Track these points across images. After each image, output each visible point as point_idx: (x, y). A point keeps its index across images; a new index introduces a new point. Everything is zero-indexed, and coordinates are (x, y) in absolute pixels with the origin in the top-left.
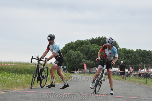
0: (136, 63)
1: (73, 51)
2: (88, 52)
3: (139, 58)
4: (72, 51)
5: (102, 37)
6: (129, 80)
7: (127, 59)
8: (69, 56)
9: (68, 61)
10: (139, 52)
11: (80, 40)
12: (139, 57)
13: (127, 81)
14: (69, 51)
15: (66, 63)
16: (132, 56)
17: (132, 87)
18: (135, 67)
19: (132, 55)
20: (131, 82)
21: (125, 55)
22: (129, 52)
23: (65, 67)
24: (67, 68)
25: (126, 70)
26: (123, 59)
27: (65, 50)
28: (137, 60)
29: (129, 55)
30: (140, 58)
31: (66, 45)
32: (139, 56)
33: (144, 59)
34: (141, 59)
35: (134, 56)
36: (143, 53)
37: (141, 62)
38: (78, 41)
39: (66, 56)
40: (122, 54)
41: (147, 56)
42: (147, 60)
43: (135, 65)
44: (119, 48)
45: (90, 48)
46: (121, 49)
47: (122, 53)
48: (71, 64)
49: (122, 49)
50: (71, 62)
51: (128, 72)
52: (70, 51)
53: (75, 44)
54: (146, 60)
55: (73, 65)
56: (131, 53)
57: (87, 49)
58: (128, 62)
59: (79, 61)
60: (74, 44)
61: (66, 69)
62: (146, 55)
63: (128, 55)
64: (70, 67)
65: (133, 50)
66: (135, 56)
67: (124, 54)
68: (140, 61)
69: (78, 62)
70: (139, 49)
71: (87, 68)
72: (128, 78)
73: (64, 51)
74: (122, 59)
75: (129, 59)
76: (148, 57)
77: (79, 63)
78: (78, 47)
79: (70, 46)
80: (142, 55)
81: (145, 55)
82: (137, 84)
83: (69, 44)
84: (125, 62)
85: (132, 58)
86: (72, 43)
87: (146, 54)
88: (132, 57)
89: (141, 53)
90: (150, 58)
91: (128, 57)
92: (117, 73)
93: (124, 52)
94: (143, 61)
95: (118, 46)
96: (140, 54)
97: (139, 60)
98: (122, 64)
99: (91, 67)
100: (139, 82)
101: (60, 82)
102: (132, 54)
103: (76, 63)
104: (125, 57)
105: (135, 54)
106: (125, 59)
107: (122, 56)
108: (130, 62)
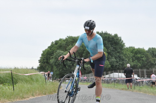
0: (149, 66)
1: (62, 52)
2: (83, 53)
4: (60, 51)
5: (102, 32)
6: (140, 90)
7: (136, 61)
8: (56, 58)
9: (55, 64)
10: (153, 52)
11: (71, 36)
12: (153, 59)
13: (137, 91)
14: (56, 51)
15: (52, 67)
17: (143, 99)
18: (147, 72)
19: (142, 56)
20: (142, 93)
21: (134, 56)
23: (52, 73)
24: (54, 74)
25: (136, 77)
26: (131, 62)
27: (51, 49)
28: (150, 62)
29: (139, 55)
31: (53, 43)
32: (153, 57)
38: (69, 37)
39: (53, 58)
40: (129, 55)
43: (148, 69)
44: (125, 46)
45: (85, 47)
46: (127, 48)
48: (60, 68)
49: (129, 47)
50: (59, 66)
51: (138, 79)
52: (58, 51)
53: (65, 42)
55: (63, 70)
57: (82, 49)
58: (137, 66)
59: (71, 65)
60: (63, 42)
61: (53, 76)
64: (58, 72)
65: (143, 49)
66: (147, 57)
67: (132, 55)
68: (154, 63)
69: (69, 66)
70: (152, 48)
71: (82, 74)
72: (137, 88)
73: (50, 51)
74: (129, 60)
75: (139, 61)
77: (71, 68)
78: (70, 46)
79: (58, 44)
82: (150, 95)
83: (56, 42)
84: (134, 65)
85: (143, 60)
86: (60, 40)
89: (155, 53)
91: (138, 59)
92: (123, 80)
93: (131, 52)
95: (124, 44)
96: (153, 54)
97: (153, 62)
98: (128, 67)
99: (87, 72)
100: (153, 93)
101: (46, 94)
102: (143, 54)
103: (66, 68)
104: (134, 58)
105: (147, 55)
106: (133, 62)
107: (128, 57)
108: (140, 66)
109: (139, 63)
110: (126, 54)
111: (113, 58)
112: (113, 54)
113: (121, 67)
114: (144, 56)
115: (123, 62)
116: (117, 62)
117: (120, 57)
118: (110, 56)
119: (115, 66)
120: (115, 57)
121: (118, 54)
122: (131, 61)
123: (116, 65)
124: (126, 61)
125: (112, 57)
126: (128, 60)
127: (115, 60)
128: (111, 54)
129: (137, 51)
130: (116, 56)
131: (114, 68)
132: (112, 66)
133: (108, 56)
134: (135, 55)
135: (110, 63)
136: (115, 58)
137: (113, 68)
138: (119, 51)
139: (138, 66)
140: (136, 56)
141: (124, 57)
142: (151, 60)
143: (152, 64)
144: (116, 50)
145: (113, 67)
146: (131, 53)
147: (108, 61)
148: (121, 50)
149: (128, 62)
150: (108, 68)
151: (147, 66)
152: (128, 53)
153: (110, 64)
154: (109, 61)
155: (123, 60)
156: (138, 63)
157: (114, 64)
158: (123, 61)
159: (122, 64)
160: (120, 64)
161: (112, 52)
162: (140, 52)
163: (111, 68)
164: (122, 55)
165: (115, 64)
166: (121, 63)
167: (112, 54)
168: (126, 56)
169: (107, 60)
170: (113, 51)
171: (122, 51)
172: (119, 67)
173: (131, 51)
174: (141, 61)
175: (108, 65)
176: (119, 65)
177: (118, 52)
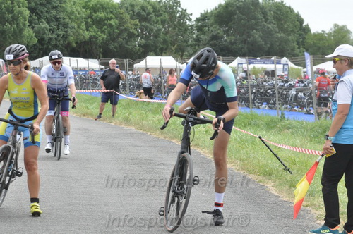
0: (124, 39)
3: (132, 24)
7: (94, 27)
10: (132, 6)
12: (133, 22)
16: (111, 18)
19: (109, 16)
21: (90, 16)
22: (102, 5)
26: (83, 31)
28: (126, 30)
29: (102, 15)
30: (134, 25)
32: (132, 18)
33: (147, 27)
34: (138, 27)
35: (116, 17)
36: (143, 8)
37: (138, 36)
40: (79, 13)
41: (155, 15)
42: (155, 29)
47: (80, 10)
54: (152, 30)
56: (108, 10)
58: (97, 38)
62: (153, 15)
63: (100, 15)
66: (121, 18)
67: (85, 13)
68: (136, 32)
74: (79, 27)
75: (101, 28)
76: (159, 18)
80: (139, 15)
81: (149, 14)
84: (91, 37)
85: (111, 26)
87: (152, 10)
88: (112, 22)
89: (137, 9)
90: (163, 22)
91: (100, 23)
93: (84, 8)
94: (142, 32)
96: (134, 11)
97: (132, 30)
102: (111, 12)
104: (89, 20)
105: (120, 13)
106: (87, 30)
107: (78, 19)
108: (103, 38)
109: (102, 32)
110: (72, 13)
111: (43, 20)
112: (42, 13)
113: (61, 42)
114: (113, 16)
115: (66, 30)
116: (52, 31)
117: (57, 19)
118: (34, 17)
119: (47, 39)
120: (47, 18)
121: (54, 12)
122: (84, 28)
123: (51, 39)
124: (73, 28)
125: (39, 19)
126: (76, 27)
127: (47, 25)
128: (37, 13)
129: (96, 5)
130: (48, 16)
131: (45, 46)
132: (41, 41)
133: (31, 16)
134: (91, 13)
135: (37, 33)
136: (48, 22)
137: (42, 45)
138: (55, 4)
139: (100, 39)
140: (95, 15)
141: (67, 20)
142: (129, 25)
143: (131, 35)
144: (49, 2)
145: (43, 42)
146: (84, 10)
147: (31, 30)
148: (61, 3)
149: (77, 30)
150: (31, 44)
151: (120, 39)
152: (76, 10)
153: (36, 36)
154: (33, 28)
155: (65, 26)
156: (99, 33)
157: (45, 35)
158: (65, 28)
159: (64, 35)
160: (58, 35)
161: (39, 7)
162: (105, 6)
163: (38, 44)
164: (62, 15)
165: (47, 36)
166: (62, 33)
167: (39, 13)
168: (72, 17)
169: (29, 26)
170: (41, 4)
171: (64, 5)
172: (58, 43)
173: (83, 4)
174: (105, 27)
175: (32, 37)
176: (56, 39)
177: (54, 8)
